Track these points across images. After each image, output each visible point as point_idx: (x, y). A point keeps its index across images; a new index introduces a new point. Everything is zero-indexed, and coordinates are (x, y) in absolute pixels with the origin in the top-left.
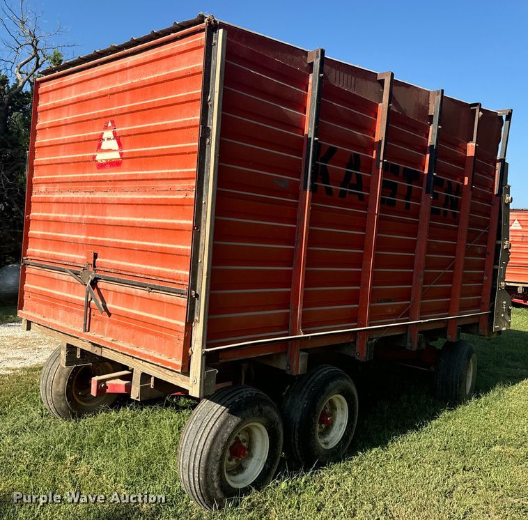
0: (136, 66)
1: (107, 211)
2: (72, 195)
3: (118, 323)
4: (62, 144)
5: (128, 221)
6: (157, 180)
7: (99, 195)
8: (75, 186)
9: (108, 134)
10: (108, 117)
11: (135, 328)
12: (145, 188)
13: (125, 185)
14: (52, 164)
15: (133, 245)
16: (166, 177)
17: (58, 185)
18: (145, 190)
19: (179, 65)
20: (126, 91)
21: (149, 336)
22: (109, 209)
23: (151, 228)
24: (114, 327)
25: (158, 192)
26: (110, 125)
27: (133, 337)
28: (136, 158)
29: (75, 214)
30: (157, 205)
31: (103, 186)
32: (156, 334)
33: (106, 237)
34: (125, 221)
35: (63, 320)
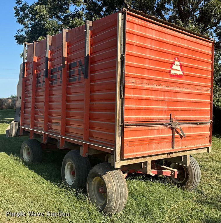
0: (189, 41)
1: (177, 95)
2: (156, 87)
3: (185, 140)
4: (148, 59)
5: (188, 100)
6: (198, 86)
7: (172, 88)
8: (157, 82)
9: (177, 63)
10: (177, 55)
11: (192, 139)
12: (193, 88)
13: (185, 86)
14: (141, 68)
15: (190, 109)
16: (201, 85)
17: (145, 80)
18: (193, 89)
19: (203, 49)
20: (185, 48)
21: (197, 140)
22: (178, 95)
23: (196, 102)
24: (184, 142)
25: (198, 90)
26: (177, 59)
27: (192, 143)
28: (189, 76)
29: (159, 96)
30: (198, 94)
31: (174, 84)
32: (200, 139)
33: (177, 107)
34: (187, 100)
35: (156, 149)
